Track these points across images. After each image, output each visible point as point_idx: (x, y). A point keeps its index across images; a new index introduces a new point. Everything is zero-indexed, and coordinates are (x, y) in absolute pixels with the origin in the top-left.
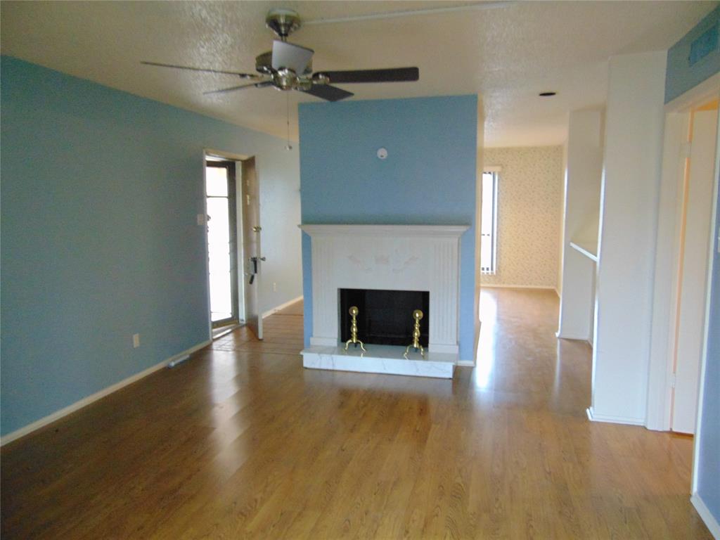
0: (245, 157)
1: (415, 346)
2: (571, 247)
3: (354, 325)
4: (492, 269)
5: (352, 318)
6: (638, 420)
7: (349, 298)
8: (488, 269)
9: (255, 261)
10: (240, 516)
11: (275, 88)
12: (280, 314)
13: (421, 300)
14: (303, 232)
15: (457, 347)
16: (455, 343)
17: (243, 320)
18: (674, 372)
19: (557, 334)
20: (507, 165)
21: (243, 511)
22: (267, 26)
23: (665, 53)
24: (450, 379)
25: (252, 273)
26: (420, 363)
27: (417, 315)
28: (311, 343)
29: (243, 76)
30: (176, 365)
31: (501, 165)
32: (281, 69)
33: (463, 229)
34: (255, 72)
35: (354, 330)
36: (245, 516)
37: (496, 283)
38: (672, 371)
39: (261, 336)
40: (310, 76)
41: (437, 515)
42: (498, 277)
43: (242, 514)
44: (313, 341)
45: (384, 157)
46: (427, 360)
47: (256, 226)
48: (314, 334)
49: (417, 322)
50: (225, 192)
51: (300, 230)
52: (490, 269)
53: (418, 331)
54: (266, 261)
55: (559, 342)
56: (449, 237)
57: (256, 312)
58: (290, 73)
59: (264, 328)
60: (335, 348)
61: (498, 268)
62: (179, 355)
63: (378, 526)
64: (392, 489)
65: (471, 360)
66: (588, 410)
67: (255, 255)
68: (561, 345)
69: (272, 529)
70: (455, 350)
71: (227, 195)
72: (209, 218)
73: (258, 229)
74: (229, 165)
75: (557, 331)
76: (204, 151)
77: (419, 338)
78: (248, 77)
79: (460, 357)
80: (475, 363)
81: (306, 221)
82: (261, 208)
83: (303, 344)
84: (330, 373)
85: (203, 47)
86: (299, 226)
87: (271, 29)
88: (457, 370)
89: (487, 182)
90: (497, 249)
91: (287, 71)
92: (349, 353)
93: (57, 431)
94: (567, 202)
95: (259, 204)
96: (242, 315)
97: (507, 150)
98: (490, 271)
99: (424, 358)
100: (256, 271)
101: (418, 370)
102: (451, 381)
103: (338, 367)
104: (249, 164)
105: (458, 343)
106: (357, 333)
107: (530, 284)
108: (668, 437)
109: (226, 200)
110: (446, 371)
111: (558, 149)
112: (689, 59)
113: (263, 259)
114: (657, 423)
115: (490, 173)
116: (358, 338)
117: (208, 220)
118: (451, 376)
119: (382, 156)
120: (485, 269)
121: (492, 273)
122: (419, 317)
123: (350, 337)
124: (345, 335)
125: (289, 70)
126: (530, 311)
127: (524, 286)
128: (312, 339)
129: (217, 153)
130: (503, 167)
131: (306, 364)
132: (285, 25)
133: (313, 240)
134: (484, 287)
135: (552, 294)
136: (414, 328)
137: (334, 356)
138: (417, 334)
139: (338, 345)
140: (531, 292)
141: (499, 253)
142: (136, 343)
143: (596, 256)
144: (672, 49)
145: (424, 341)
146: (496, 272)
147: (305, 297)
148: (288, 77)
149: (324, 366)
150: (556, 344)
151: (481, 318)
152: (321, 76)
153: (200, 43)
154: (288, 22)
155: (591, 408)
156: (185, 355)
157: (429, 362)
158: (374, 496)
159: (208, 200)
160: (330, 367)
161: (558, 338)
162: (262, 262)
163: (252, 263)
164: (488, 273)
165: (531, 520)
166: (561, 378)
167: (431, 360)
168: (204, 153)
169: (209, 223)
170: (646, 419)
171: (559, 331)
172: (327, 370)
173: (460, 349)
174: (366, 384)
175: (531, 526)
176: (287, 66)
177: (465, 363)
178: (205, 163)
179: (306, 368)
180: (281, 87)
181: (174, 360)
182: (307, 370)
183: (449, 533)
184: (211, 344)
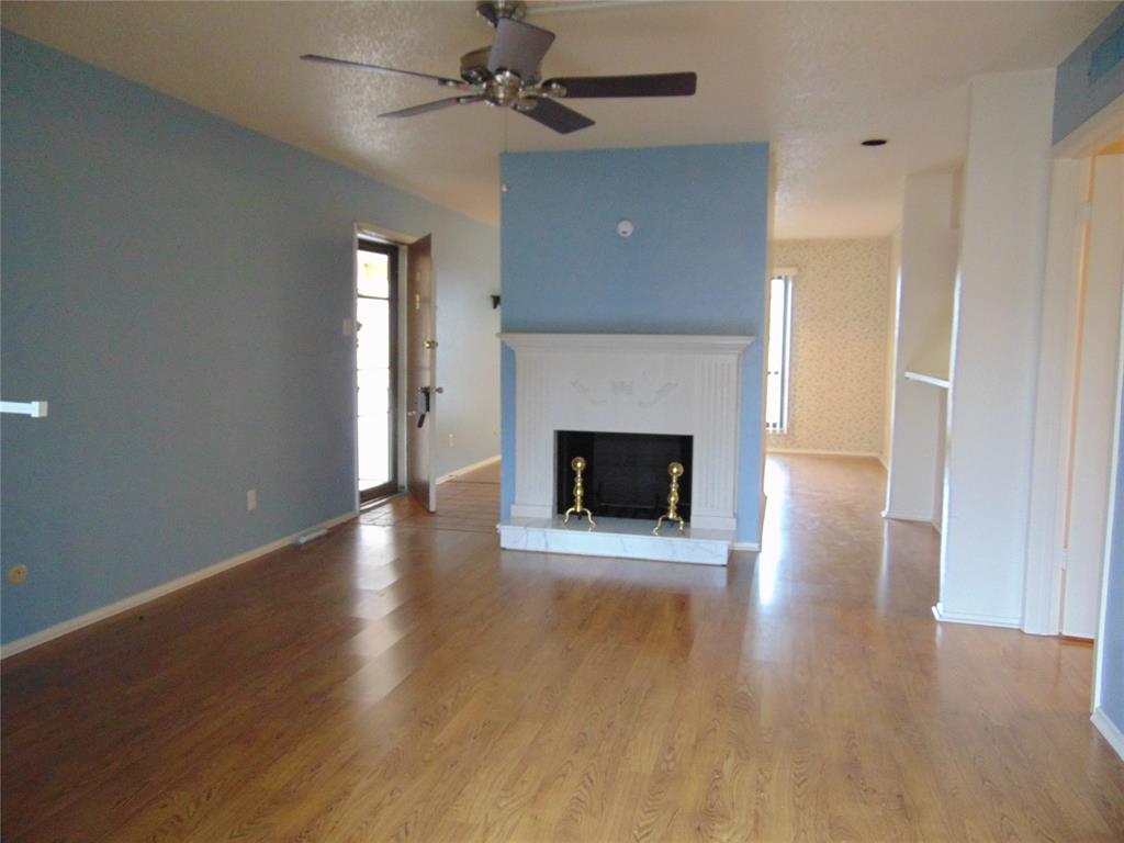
0: (412, 240)
1: (671, 516)
2: (907, 378)
3: (579, 484)
4: (781, 426)
5: (575, 475)
6: (1012, 621)
7: (571, 445)
8: (774, 425)
9: (427, 392)
10: (424, 725)
11: (487, 102)
12: (461, 482)
13: (681, 447)
14: (503, 343)
15: (735, 520)
16: (731, 515)
17: (403, 487)
18: (1066, 547)
19: (884, 514)
20: (805, 267)
21: (427, 719)
22: (478, 13)
23: (1053, 71)
24: (724, 566)
25: (422, 410)
26: (678, 541)
27: (675, 470)
28: (513, 514)
29: (444, 81)
30: (307, 543)
31: (797, 266)
32: (501, 70)
33: (745, 341)
34: (460, 79)
35: (579, 492)
36: (432, 725)
37: (787, 447)
38: (1063, 544)
39: (433, 507)
40: (539, 86)
41: (714, 730)
42: (789, 437)
43: (427, 723)
44: (515, 511)
45: (628, 234)
46: (689, 537)
47: (429, 340)
48: (517, 501)
49: (674, 481)
50: (384, 290)
51: (498, 342)
52: (778, 426)
53: (676, 494)
54: (444, 394)
55: (886, 524)
56: (723, 354)
57: (424, 474)
58: (513, 76)
59: (437, 498)
60: (548, 520)
61: (792, 425)
62: (312, 528)
63: (628, 741)
64: (645, 698)
65: (753, 541)
66: (934, 609)
67: (427, 383)
68: (890, 528)
69: (472, 740)
70: (731, 524)
71: (387, 296)
72: (359, 326)
73: (433, 344)
74: (391, 250)
75: (884, 509)
76: (355, 225)
77: (677, 505)
78: (451, 84)
79: (738, 537)
80: (760, 547)
81: (508, 328)
82: (438, 313)
83: (499, 514)
84: (542, 556)
85: (377, 51)
86: (498, 335)
87: (484, 18)
88: (732, 554)
89: (777, 287)
90: (789, 395)
91: (508, 74)
92: (569, 526)
93: (141, 618)
94: (901, 310)
95: (435, 307)
96: (403, 480)
97: (805, 244)
98: (778, 428)
99: (684, 534)
100: (428, 409)
101: (674, 552)
102: (725, 570)
103: (554, 548)
104: (421, 249)
105: (735, 515)
106: (583, 498)
107: (840, 448)
108: (1055, 644)
109: (386, 303)
110: (717, 553)
111: (884, 243)
112: (1089, 74)
113: (440, 390)
114: (1040, 624)
115: (780, 278)
116: (584, 505)
117: (358, 329)
118: (725, 563)
119: (624, 233)
120: (771, 425)
121: (781, 431)
122: (678, 473)
123: (572, 504)
124: (563, 501)
125: (513, 72)
126: (841, 485)
127: (832, 452)
128: (513, 507)
129: (373, 230)
130: (800, 270)
131: (504, 544)
132: (505, 10)
133: (519, 355)
134: (771, 453)
135: (875, 464)
136: (670, 489)
137: (548, 530)
138: (673, 499)
139: (553, 517)
140: (842, 461)
141: (792, 402)
142: (252, 504)
143: (947, 380)
144: (1063, 64)
145: (684, 511)
146: (788, 429)
147: (503, 455)
148: (507, 83)
149: (531, 547)
150: (883, 527)
151: (767, 491)
152: (554, 86)
153: (374, 45)
154: (510, 7)
155: (940, 605)
156: (320, 529)
157: (691, 540)
158: (619, 706)
159: (359, 300)
160: (541, 548)
161: (886, 518)
162: (438, 394)
163: (422, 396)
164: (775, 431)
165: (854, 738)
166: (891, 568)
167: (695, 537)
168: (356, 228)
169: (360, 335)
170: (1023, 618)
171: (887, 509)
172: (537, 552)
173: (738, 523)
174: (595, 572)
175: (854, 744)
176: (510, 67)
177: (745, 546)
178: (356, 244)
179: (504, 549)
180: (495, 100)
181: (305, 535)
182: (507, 553)
183: (733, 751)
184: (357, 518)
